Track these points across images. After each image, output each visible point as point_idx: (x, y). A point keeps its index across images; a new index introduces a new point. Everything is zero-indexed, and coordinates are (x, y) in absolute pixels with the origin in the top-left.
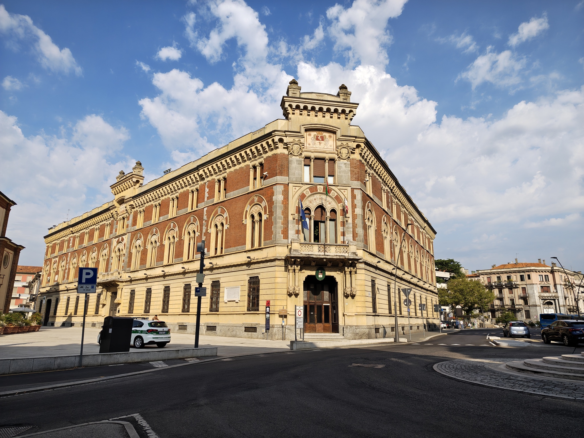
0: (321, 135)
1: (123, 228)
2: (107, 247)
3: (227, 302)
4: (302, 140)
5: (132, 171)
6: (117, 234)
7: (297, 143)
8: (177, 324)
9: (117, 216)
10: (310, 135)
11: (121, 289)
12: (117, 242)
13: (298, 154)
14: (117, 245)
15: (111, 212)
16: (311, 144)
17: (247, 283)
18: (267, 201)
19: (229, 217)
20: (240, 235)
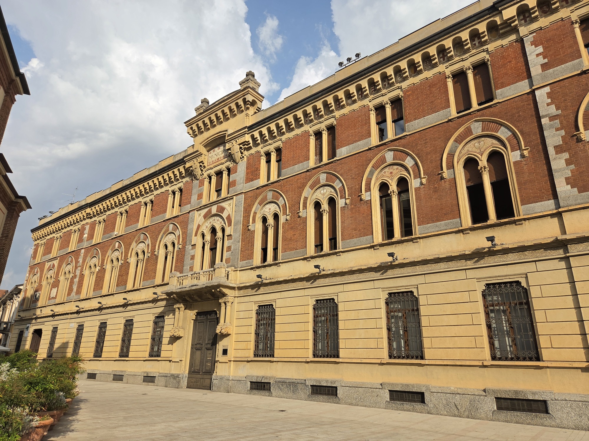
1: (219, 190)
6: (205, 203)
8: (481, 392)
9: (202, 171)
11: (230, 304)
12: (205, 216)
14: (205, 222)
15: (186, 167)
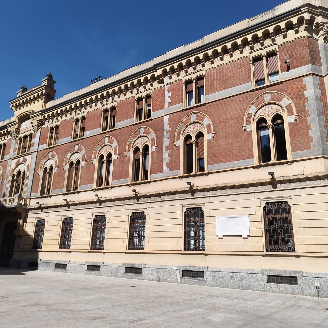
1: (26, 147)
3: (223, 237)
6: (16, 155)
8: (121, 265)
9: (18, 134)
11: (23, 218)
12: (16, 163)
14: (16, 166)
15: (8, 131)
17: (261, 211)
18: (292, 98)
19: (214, 124)
20: (240, 146)
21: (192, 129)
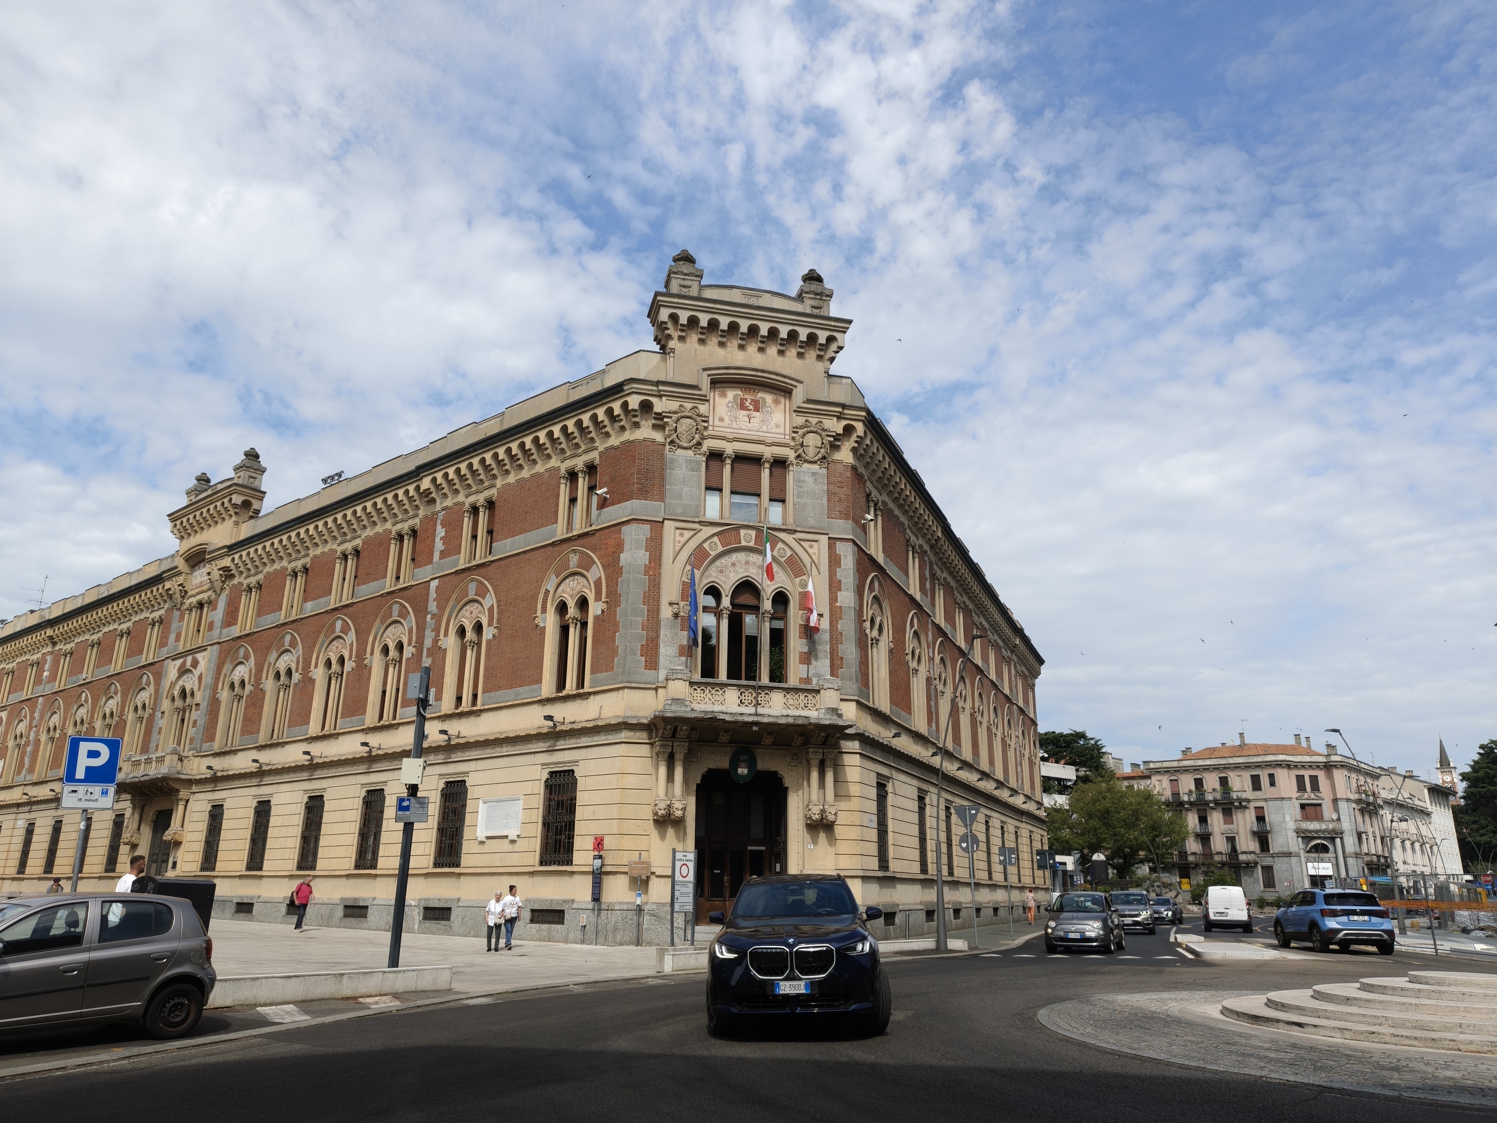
0: (753, 398)
1: (199, 631)
2: (148, 683)
3: (485, 840)
4: (703, 408)
5: (232, 474)
6: (181, 649)
7: (690, 414)
8: (338, 902)
9: (183, 597)
10: (724, 395)
11: (183, 803)
12: (179, 670)
13: (691, 444)
14: (177, 679)
15: (166, 588)
16: (726, 418)
17: (540, 788)
18: (603, 566)
19: (498, 606)
20: (528, 657)
21: (468, 614)
